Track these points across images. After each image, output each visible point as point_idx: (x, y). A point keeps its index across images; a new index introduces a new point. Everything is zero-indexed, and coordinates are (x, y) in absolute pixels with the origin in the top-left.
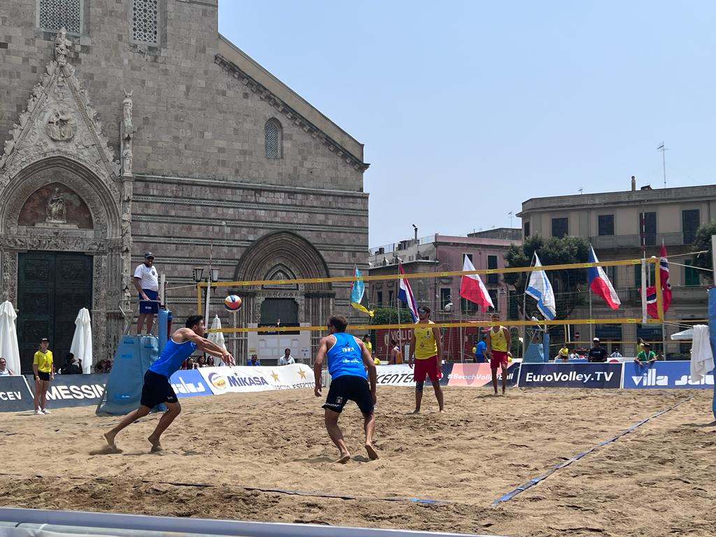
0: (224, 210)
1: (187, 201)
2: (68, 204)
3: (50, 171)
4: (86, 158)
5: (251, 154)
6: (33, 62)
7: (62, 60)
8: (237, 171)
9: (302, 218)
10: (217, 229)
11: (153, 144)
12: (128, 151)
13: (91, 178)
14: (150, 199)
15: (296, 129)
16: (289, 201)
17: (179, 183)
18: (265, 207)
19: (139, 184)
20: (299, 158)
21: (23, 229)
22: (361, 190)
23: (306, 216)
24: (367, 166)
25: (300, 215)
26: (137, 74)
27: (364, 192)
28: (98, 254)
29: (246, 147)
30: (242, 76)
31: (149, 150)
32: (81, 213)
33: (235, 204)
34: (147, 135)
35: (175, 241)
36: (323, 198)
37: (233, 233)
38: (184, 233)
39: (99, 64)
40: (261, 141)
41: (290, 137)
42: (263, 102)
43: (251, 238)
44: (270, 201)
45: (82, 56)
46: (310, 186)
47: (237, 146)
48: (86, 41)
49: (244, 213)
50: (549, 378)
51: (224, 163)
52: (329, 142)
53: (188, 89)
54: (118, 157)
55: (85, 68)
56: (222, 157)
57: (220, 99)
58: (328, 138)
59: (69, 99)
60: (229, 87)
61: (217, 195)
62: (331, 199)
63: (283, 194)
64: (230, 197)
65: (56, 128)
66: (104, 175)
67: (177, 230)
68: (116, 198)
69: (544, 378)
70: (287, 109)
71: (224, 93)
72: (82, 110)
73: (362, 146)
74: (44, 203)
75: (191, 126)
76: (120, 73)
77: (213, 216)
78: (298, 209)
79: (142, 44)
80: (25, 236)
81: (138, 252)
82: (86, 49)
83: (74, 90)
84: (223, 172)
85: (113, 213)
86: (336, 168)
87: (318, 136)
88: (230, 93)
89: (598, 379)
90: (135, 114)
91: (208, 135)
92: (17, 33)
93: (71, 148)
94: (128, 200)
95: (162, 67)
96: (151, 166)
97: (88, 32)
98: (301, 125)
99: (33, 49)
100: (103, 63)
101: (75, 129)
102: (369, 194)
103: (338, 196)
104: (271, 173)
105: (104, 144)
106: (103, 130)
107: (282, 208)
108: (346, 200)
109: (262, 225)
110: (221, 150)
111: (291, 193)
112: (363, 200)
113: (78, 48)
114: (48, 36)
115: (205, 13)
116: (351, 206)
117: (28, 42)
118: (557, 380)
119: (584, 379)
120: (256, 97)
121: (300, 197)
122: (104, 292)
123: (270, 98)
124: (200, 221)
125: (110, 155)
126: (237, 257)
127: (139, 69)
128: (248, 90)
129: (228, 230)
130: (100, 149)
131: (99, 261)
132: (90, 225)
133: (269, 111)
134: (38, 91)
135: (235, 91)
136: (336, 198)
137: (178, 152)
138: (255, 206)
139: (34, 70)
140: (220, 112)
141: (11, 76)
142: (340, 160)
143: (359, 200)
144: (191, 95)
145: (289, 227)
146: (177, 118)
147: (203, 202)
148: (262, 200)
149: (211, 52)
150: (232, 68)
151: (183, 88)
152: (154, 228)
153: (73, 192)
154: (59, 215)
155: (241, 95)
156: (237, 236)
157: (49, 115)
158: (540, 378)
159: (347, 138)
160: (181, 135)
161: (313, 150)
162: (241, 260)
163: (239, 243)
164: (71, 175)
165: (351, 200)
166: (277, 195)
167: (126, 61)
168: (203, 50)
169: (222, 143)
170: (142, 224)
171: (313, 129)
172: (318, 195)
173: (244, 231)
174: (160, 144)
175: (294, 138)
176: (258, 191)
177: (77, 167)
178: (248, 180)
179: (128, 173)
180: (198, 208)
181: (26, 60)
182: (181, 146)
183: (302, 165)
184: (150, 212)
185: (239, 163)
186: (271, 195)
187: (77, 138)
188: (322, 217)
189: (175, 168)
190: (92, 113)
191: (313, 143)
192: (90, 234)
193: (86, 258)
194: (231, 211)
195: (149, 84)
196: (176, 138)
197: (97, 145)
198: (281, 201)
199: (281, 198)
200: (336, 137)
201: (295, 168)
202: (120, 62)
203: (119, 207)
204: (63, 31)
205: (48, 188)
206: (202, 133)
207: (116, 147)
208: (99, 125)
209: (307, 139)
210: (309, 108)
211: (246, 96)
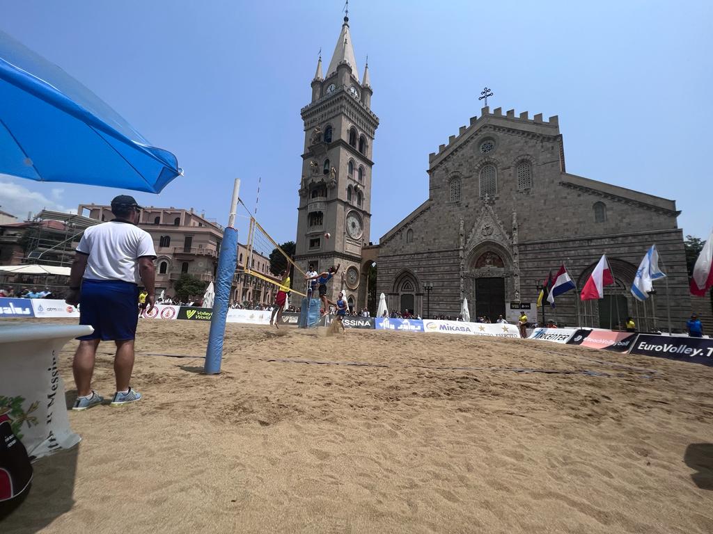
0: (569, 252)
1: (547, 251)
2: (494, 259)
3: (486, 247)
4: (498, 240)
5: (584, 222)
6: (477, 209)
7: (487, 205)
8: (576, 233)
9: (624, 250)
10: (564, 261)
11: (528, 229)
12: (515, 234)
13: (501, 247)
14: (528, 252)
15: (616, 204)
16: (612, 242)
17: (542, 243)
18: (594, 247)
19: (522, 247)
20: (620, 218)
21: (476, 270)
22: (676, 227)
23: (627, 248)
24: (679, 213)
25: (622, 249)
26: (519, 202)
27: (679, 228)
28: (506, 277)
29: (581, 220)
30: (575, 187)
31: (527, 231)
32: (499, 262)
33: (575, 249)
34: (526, 225)
35: (542, 269)
36: (640, 237)
37: (574, 262)
38: (546, 265)
39: (503, 202)
40: (592, 214)
41: (612, 209)
42: (591, 196)
43: (587, 264)
44: (598, 244)
45: (495, 201)
46: (630, 232)
47: (575, 220)
48: (497, 196)
49: (581, 252)
50: (659, 348)
51: (568, 230)
52: (642, 205)
53: (545, 201)
54: (511, 237)
55: (497, 206)
56: (566, 227)
57: (563, 201)
58: (640, 203)
59: (491, 219)
60: (568, 194)
61: (563, 246)
62: (646, 237)
63: (607, 240)
64: (572, 246)
65: (485, 231)
66: (505, 245)
67: (542, 264)
68: (511, 255)
69: (654, 348)
70: (606, 195)
71: (566, 198)
72: (495, 222)
73: (674, 202)
74: (484, 261)
75: (548, 217)
76: (512, 203)
77: (562, 255)
78: (620, 245)
79: (522, 189)
80: (477, 272)
81: (523, 275)
82: (497, 198)
83: (491, 215)
84: (567, 234)
85: (511, 260)
86: (651, 219)
87: (633, 204)
88: (569, 197)
89: (709, 355)
90: (518, 218)
91: (558, 219)
92: (471, 201)
93: (492, 237)
94: (516, 254)
95: (531, 196)
96: (528, 238)
97: (499, 192)
98: (619, 201)
99: (477, 204)
100: (504, 202)
101: (493, 229)
102: (682, 229)
103: (653, 234)
104: (599, 229)
105: (505, 233)
106: (505, 228)
107: (607, 246)
108: (661, 235)
109: (594, 257)
110: (566, 224)
111: (612, 238)
112: (678, 234)
113: (494, 199)
114: (482, 198)
115: (552, 166)
116: (666, 238)
117: (475, 202)
118: (665, 350)
119: (692, 353)
120: (585, 194)
121: (620, 239)
122: (509, 293)
123: (595, 192)
124: (554, 259)
125: (508, 237)
126: (578, 274)
127: (520, 200)
128: (580, 192)
129: (572, 261)
130: (503, 235)
131: (507, 280)
132: (503, 266)
133: (595, 199)
134: (478, 219)
135: (572, 195)
136: (652, 236)
137: (542, 230)
138: (588, 248)
139: (477, 212)
140: (564, 206)
141: (469, 216)
142: (655, 213)
143: (673, 234)
144: (547, 203)
145: (613, 256)
146: (540, 215)
147: (555, 250)
148: (592, 244)
149: (557, 181)
150: (569, 185)
151: (543, 201)
152: (530, 265)
153: (496, 254)
154: (490, 263)
155: (576, 196)
156: (577, 264)
157: (483, 227)
158: (651, 347)
159: (659, 200)
160: (543, 221)
161: (630, 212)
162: (581, 276)
163: (579, 267)
164: (494, 248)
165: (666, 235)
166: (604, 240)
167: (514, 198)
168: (553, 182)
169: (565, 221)
170: (524, 263)
171: (627, 201)
172: (634, 236)
173: (582, 261)
174: (532, 228)
175: (615, 208)
176: (590, 240)
177: (495, 244)
178: (583, 235)
179: (515, 243)
180: (553, 253)
181: (475, 209)
182: (543, 227)
183: (621, 221)
184: (528, 258)
185: (578, 229)
186: (599, 241)
187: (493, 234)
188: (641, 248)
189: (540, 237)
190: (499, 222)
191: (629, 208)
192: (502, 269)
193: (501, 279)
194: (573, 252)
195: (525, 204)
196: (540, 224)
197: (502, 234)
198: (606, 243)
199: (606, 241)
200: (649, 202)
201: (617, 224)
202: (512, 199)
203: (513, 257)
204: (487, 195)
205: (486, 254)
206: (554, 219)
207: (510, 233)
208: (502, 226)
209: (625, 207)
210: (625, 191)
211: (579, 195)
